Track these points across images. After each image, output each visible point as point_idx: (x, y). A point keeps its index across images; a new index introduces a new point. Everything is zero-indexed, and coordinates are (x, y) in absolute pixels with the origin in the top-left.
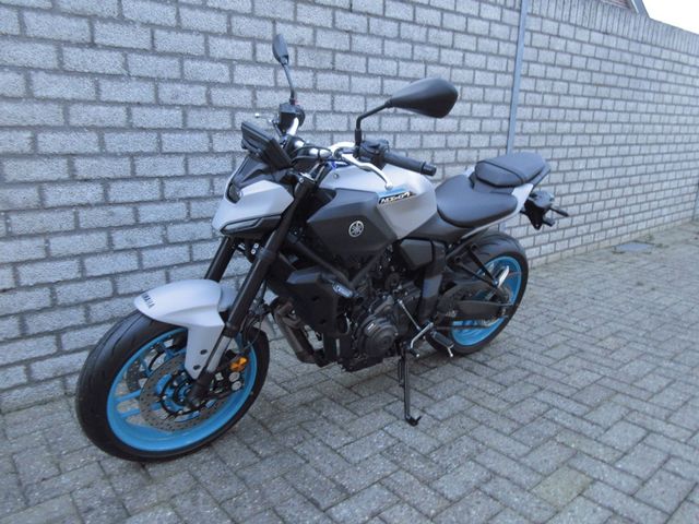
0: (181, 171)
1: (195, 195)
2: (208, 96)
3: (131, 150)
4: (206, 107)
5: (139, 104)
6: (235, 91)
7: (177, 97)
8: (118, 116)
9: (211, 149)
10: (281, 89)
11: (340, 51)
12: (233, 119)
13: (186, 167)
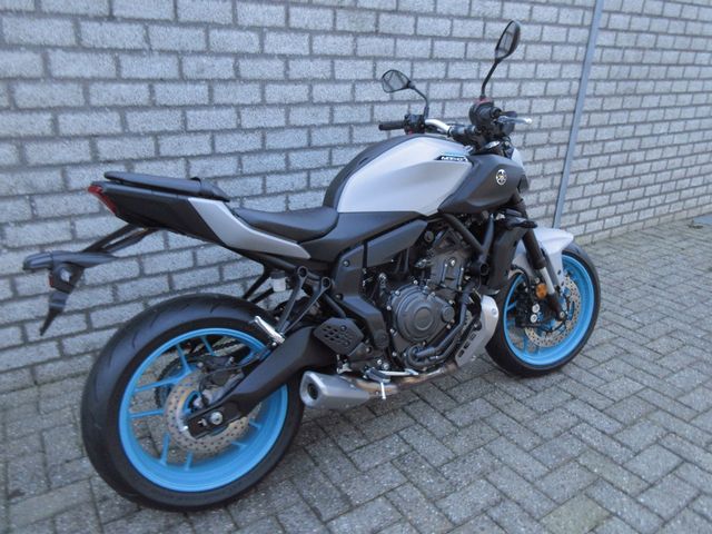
0: (207, 150)
1: (222, 174)
2: (236, 68)
3: (155, 129)
4: (234, 80)
5: (162, 80)
6: (266, 62)
7: (203, 70)
8: (140, 94)
9: (239, 125)
10: (317, 57)
11: (385, 11)
12: (263, 93)
13: (213, 145)
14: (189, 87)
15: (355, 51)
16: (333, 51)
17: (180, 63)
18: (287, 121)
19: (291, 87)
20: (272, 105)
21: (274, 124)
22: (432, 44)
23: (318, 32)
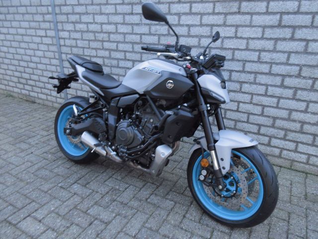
10: (204, 25)
15: (225, 22)
16: (212, 23)
19: (190, 39)
22: (281, 17)
23: (205, 14)
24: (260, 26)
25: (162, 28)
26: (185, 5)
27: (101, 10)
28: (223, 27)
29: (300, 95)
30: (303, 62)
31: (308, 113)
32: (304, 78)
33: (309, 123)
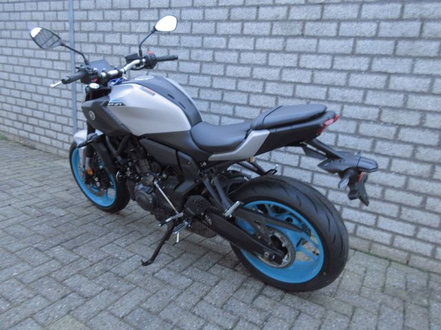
2: (213, 56)
4: (212, 62)
6: (228, 53)
7: (199, 57)
9: (211, 86)
10: (258, 51)
11: (310, 21)
12: (225, 70)
13: (199, 94)
14: (193, 64)
15: (284, 48)
16: (269, 48)
17: (190, 53)
18: (236, 88)
19: (240, 68)
20: (229, 77)
21: (229, 88)
22: (355, 43)
23: (259, 36)
24: (328, 54)
25: (205, 53)
26: (235, 24)
27: (130, 28)
28: (282, 54)
29: (380, 147)
30: (384, 103)
31: (392, 172)
32: (386, 124)
33: (393, 188)
